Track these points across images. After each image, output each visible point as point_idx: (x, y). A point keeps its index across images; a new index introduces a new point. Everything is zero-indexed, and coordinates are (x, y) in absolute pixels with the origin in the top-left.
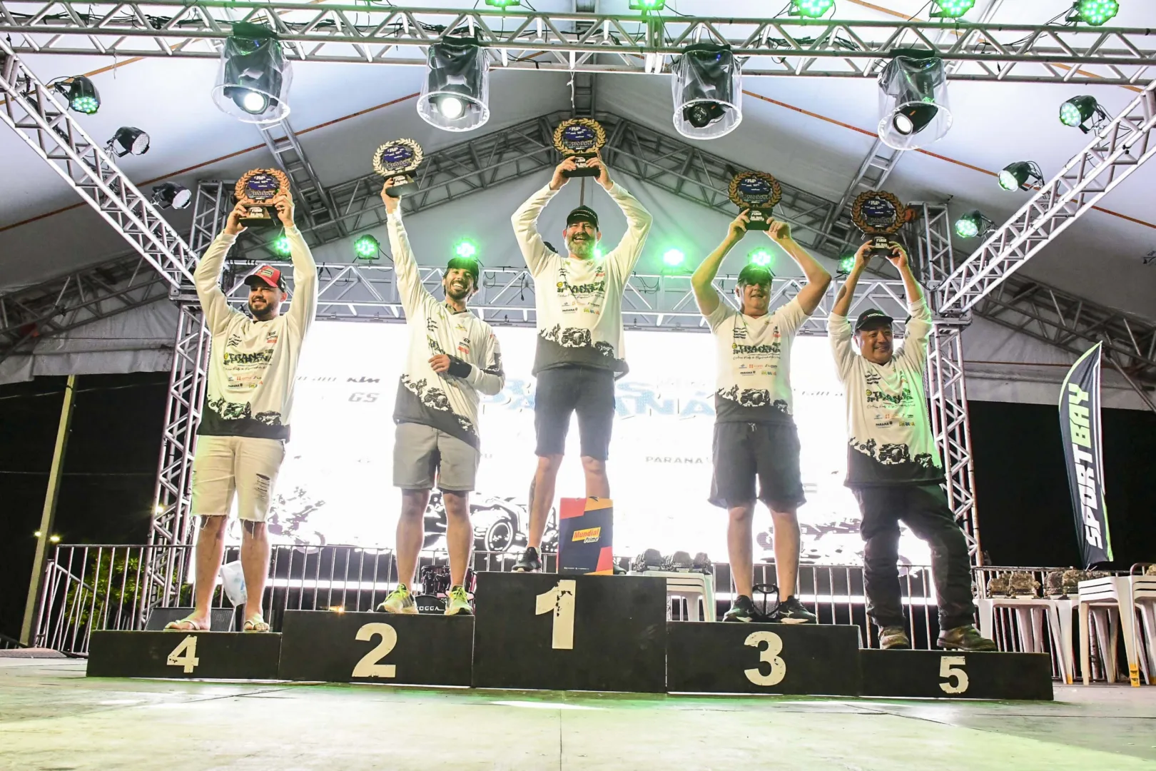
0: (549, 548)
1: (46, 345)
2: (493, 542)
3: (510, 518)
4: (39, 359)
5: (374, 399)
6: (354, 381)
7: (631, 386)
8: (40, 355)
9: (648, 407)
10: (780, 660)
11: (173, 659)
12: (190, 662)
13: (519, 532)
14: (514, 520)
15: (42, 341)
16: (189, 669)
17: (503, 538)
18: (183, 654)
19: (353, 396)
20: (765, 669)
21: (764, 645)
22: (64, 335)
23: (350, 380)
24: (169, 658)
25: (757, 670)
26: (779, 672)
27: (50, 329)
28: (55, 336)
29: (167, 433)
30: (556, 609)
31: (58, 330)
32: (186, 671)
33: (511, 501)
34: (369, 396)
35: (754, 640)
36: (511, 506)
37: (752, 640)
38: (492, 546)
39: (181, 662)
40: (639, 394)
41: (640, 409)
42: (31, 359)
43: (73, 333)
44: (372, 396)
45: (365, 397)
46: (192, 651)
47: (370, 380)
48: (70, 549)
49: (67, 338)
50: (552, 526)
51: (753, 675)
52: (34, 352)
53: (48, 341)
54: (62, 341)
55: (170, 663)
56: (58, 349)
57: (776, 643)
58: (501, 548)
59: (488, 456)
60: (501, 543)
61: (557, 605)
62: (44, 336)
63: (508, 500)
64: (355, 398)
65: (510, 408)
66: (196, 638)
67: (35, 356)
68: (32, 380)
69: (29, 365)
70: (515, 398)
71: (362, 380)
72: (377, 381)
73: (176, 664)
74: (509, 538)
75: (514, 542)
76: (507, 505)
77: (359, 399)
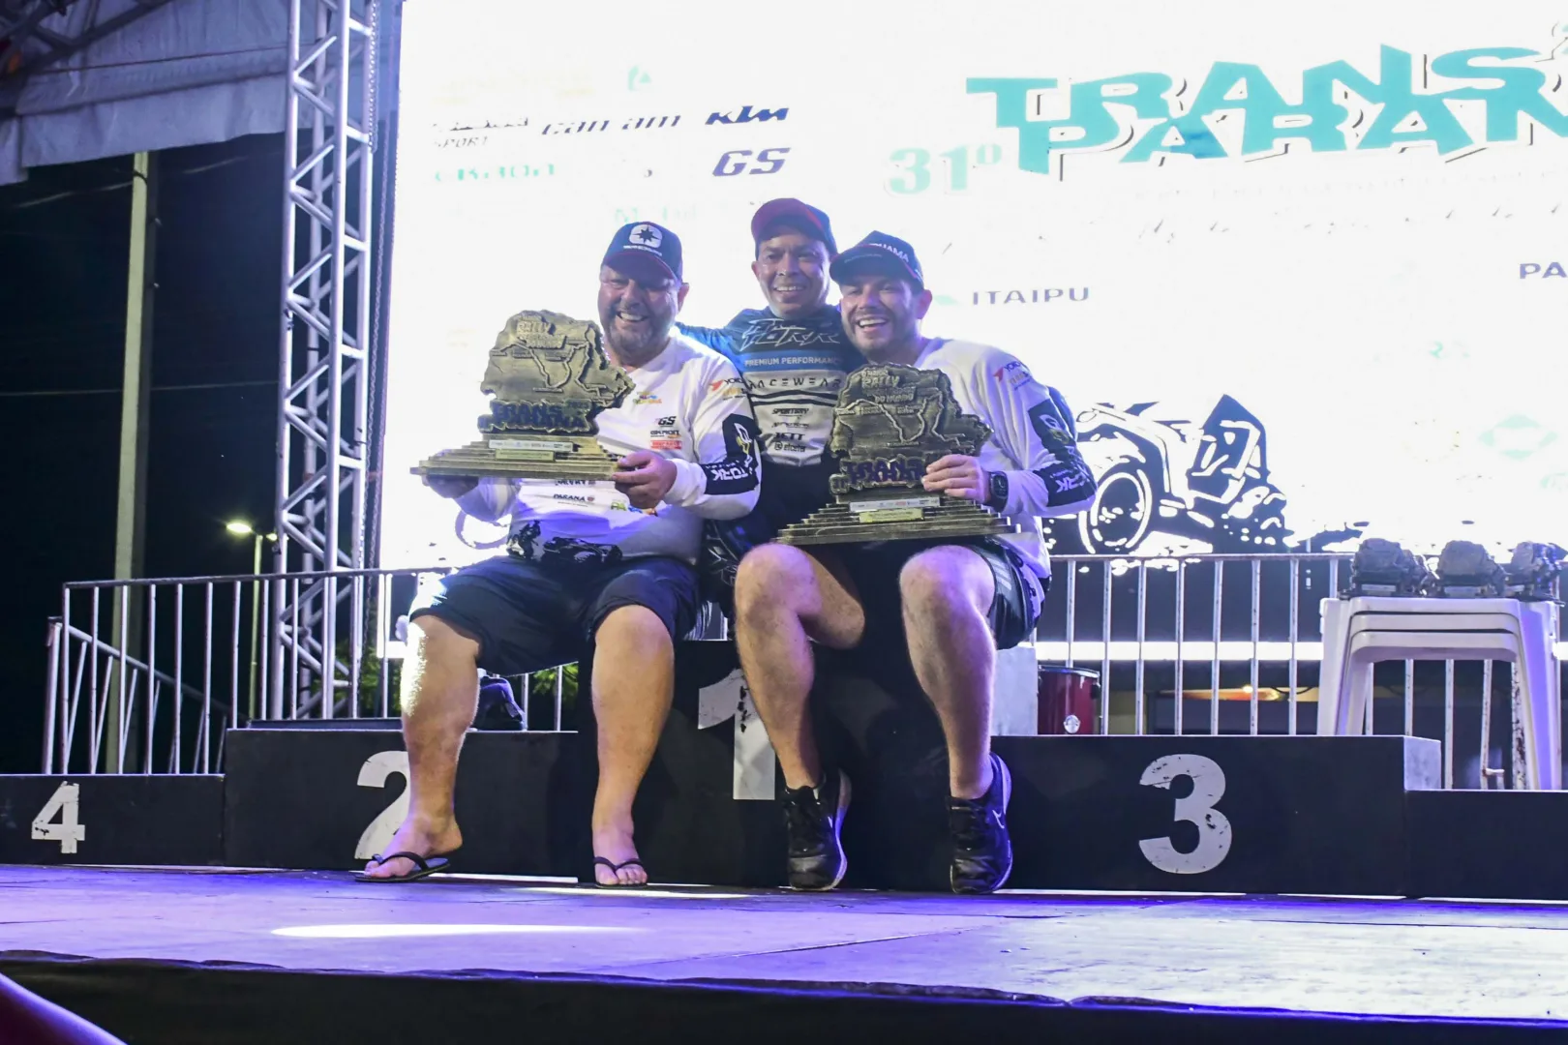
0: (1251, 535)
1: (39, 90)
2: (1101, 526)
3: (1143, 460)
4: (30, 123)
5: (778, 165)
6: (725, 120)
7: (1473, 62)
8: (34, 114)
9: (1524, 119)
10: (1220, 820)
11: (41, 827)
12: (71, 834)
13: (1170, 496)
14: (1153, 462)
15: (32, 79)
16: (69, 847)
17: (1127, 514)
18: (57, 819)
19: (725, 159)
20: (1186, 838)
21: (1183, 785)
22: (75, 60)
23: (714, 117)
24: (34, 826)
25: (1166, 841)
26: (1216, 843)
27: (45, 49)
28: (58, 65)
29: (291, 297)
30: (739, 715)
31: (63, 48)
32: (65, 850)
33: (1143, 414)
34: (763, 157)
35: (1163, 773)
36: (1145, 426)
37: (1157, 775)
38: (1099, 537)
39: (55, 833)
40: (1497, 83)
41: (1501, 128)
42: (14, 126)
43: (97, 53)
44: (772, 156)
45: (752, 162)
46: (71, 813)
47: (764, 115)
48: (90, 591)
49: (84, 67)
50: (1256, 475)
51: (1158, 851)
52: (19, 111)
53: (45, 78)
54: (74, 76)
55: (36, 835)
56: (67, 99)
57: (1209, 779)
58: (1122, 542)
59: (1079, 294)
60: (1123, 527)
61: (741, 707)
62: (34, 66)
63: (1136, 410)
64: (729, 168)
65: (1129, 158)
66: (76, 787)
67: (21, 117)
68: (23, 178)
69: (11, 142)
70: (1144, 127)
71: (744, 116)
72: (781, 114)
73: (47, 837)
74: (1142, 512)
75: (1157, 523)
76: (1132, 424)
77: (739, 168)
